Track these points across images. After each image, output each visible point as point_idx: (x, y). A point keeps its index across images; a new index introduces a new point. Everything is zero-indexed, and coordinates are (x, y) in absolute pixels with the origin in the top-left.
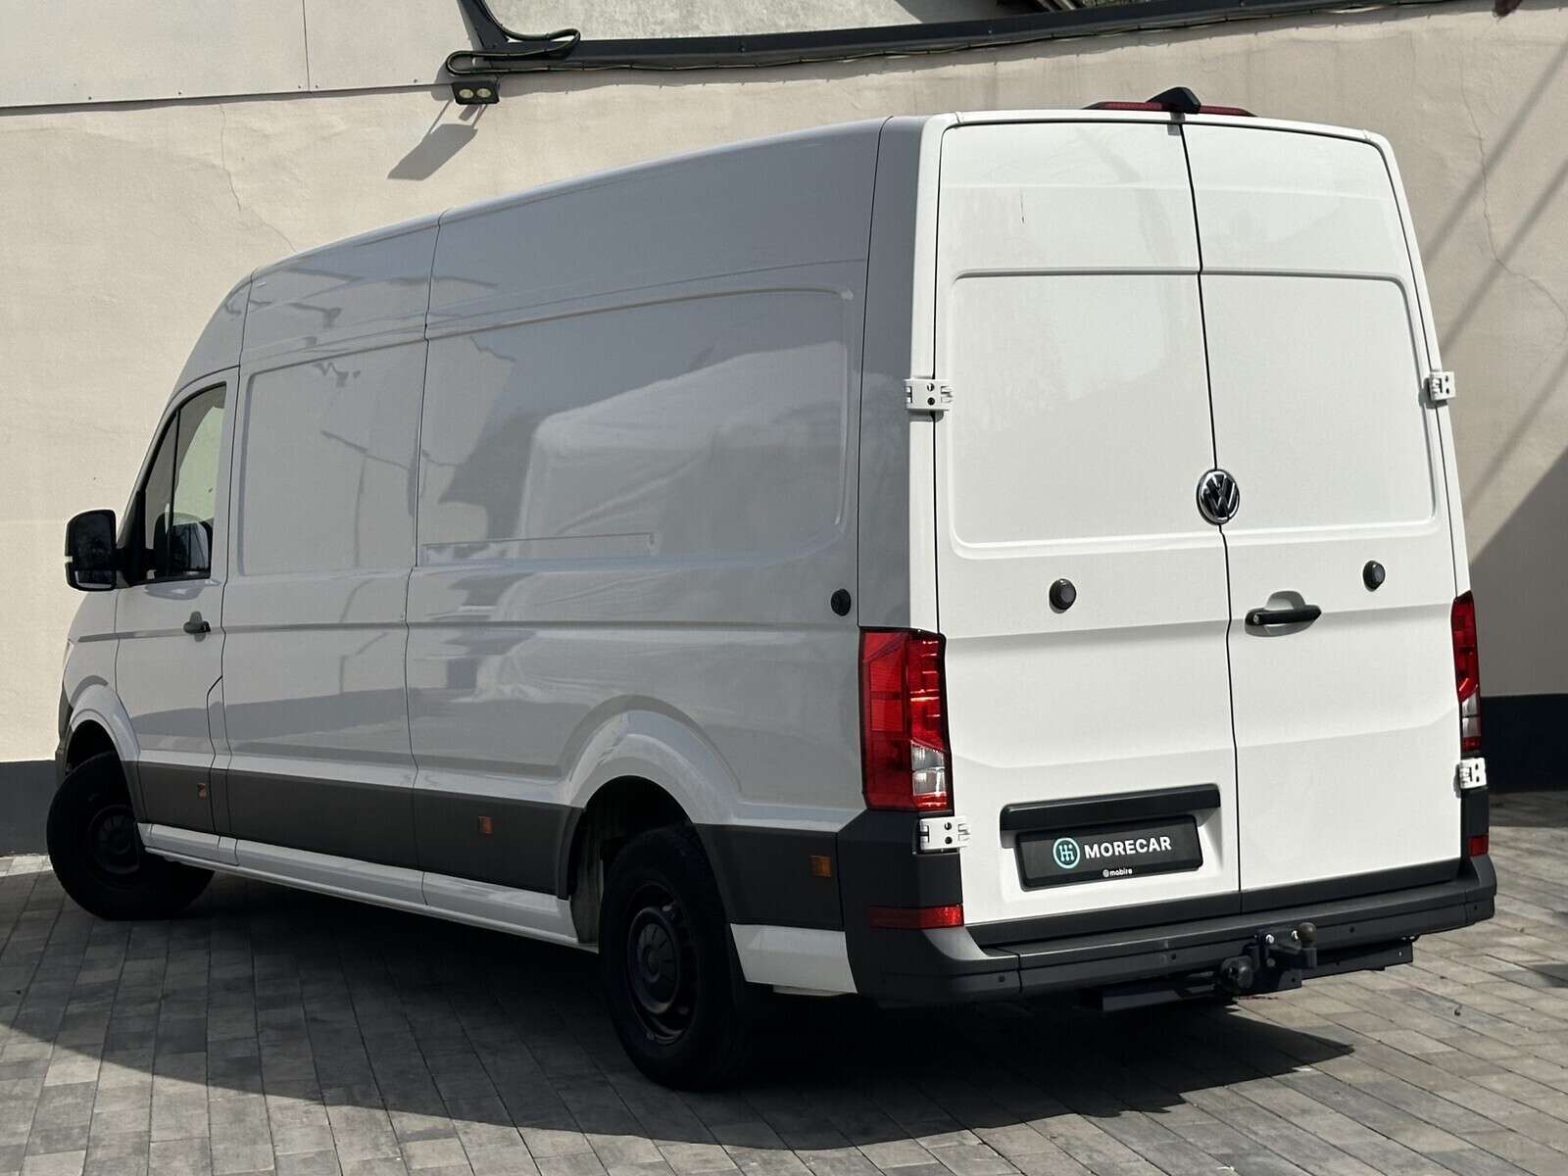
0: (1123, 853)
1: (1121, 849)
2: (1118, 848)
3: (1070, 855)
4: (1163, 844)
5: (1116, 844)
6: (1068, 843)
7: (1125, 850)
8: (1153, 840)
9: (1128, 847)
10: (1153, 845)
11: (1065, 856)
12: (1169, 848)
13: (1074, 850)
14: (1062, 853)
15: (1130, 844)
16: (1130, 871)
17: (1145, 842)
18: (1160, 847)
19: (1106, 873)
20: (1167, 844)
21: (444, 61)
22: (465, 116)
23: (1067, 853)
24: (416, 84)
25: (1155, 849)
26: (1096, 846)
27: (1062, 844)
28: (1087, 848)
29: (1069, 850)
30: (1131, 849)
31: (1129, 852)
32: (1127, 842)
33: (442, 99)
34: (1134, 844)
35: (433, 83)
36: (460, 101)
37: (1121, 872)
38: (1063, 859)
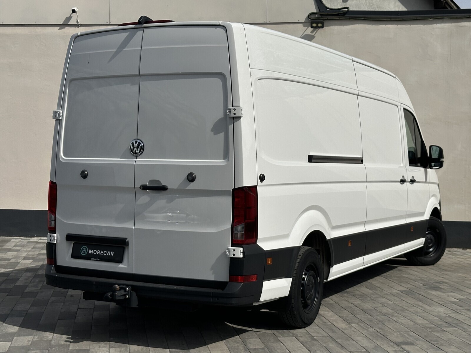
0: (99, 254)
1: (99, 253)
2: (98, 252)
3: (85, 251)
4: (111, 254)
5: (98, 251)
6: (85, 248)
7: (100, 253)
8: (109, 252)
9: (101, 252)
10: (109, 253)
11: (83, 251)
12: (113, 255)
13: (86, 250)
14: (83, 250)
15: (102, 252)
16: (99, 260)
17: (106, 252)
18: (110, 254)
19: (92, 259)
20: (112, 254)
21: (308, 15)
22: (312, 32)
23: (84, 250)
24: (299, 22)
25: (108, 255)
26: (93, 250)
27: (84, 248)
28: (90, 250)
29: (85, 250)
30: (102, 253)
31: (101, 254)
32: (101, 251)
33: (306, 27)
34: (103, 252)
35: (303, 21)
36: (312, 27)
37: (96, 259)
38: (83, 252)
